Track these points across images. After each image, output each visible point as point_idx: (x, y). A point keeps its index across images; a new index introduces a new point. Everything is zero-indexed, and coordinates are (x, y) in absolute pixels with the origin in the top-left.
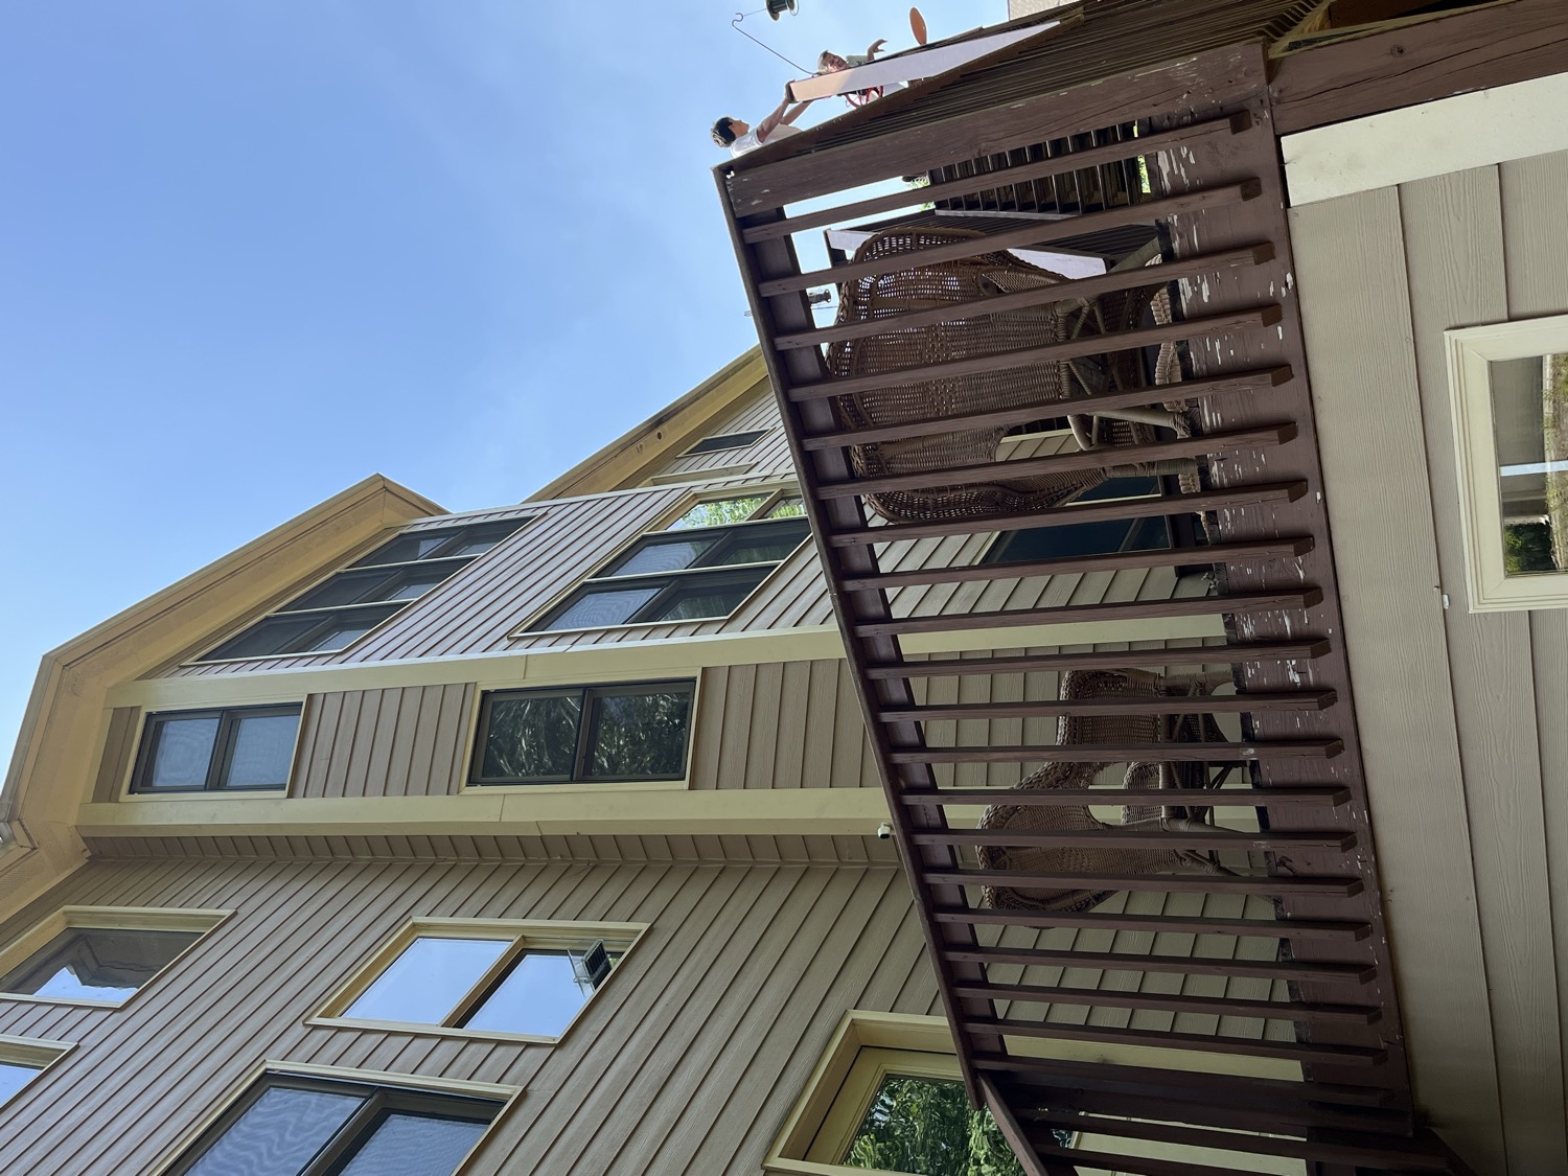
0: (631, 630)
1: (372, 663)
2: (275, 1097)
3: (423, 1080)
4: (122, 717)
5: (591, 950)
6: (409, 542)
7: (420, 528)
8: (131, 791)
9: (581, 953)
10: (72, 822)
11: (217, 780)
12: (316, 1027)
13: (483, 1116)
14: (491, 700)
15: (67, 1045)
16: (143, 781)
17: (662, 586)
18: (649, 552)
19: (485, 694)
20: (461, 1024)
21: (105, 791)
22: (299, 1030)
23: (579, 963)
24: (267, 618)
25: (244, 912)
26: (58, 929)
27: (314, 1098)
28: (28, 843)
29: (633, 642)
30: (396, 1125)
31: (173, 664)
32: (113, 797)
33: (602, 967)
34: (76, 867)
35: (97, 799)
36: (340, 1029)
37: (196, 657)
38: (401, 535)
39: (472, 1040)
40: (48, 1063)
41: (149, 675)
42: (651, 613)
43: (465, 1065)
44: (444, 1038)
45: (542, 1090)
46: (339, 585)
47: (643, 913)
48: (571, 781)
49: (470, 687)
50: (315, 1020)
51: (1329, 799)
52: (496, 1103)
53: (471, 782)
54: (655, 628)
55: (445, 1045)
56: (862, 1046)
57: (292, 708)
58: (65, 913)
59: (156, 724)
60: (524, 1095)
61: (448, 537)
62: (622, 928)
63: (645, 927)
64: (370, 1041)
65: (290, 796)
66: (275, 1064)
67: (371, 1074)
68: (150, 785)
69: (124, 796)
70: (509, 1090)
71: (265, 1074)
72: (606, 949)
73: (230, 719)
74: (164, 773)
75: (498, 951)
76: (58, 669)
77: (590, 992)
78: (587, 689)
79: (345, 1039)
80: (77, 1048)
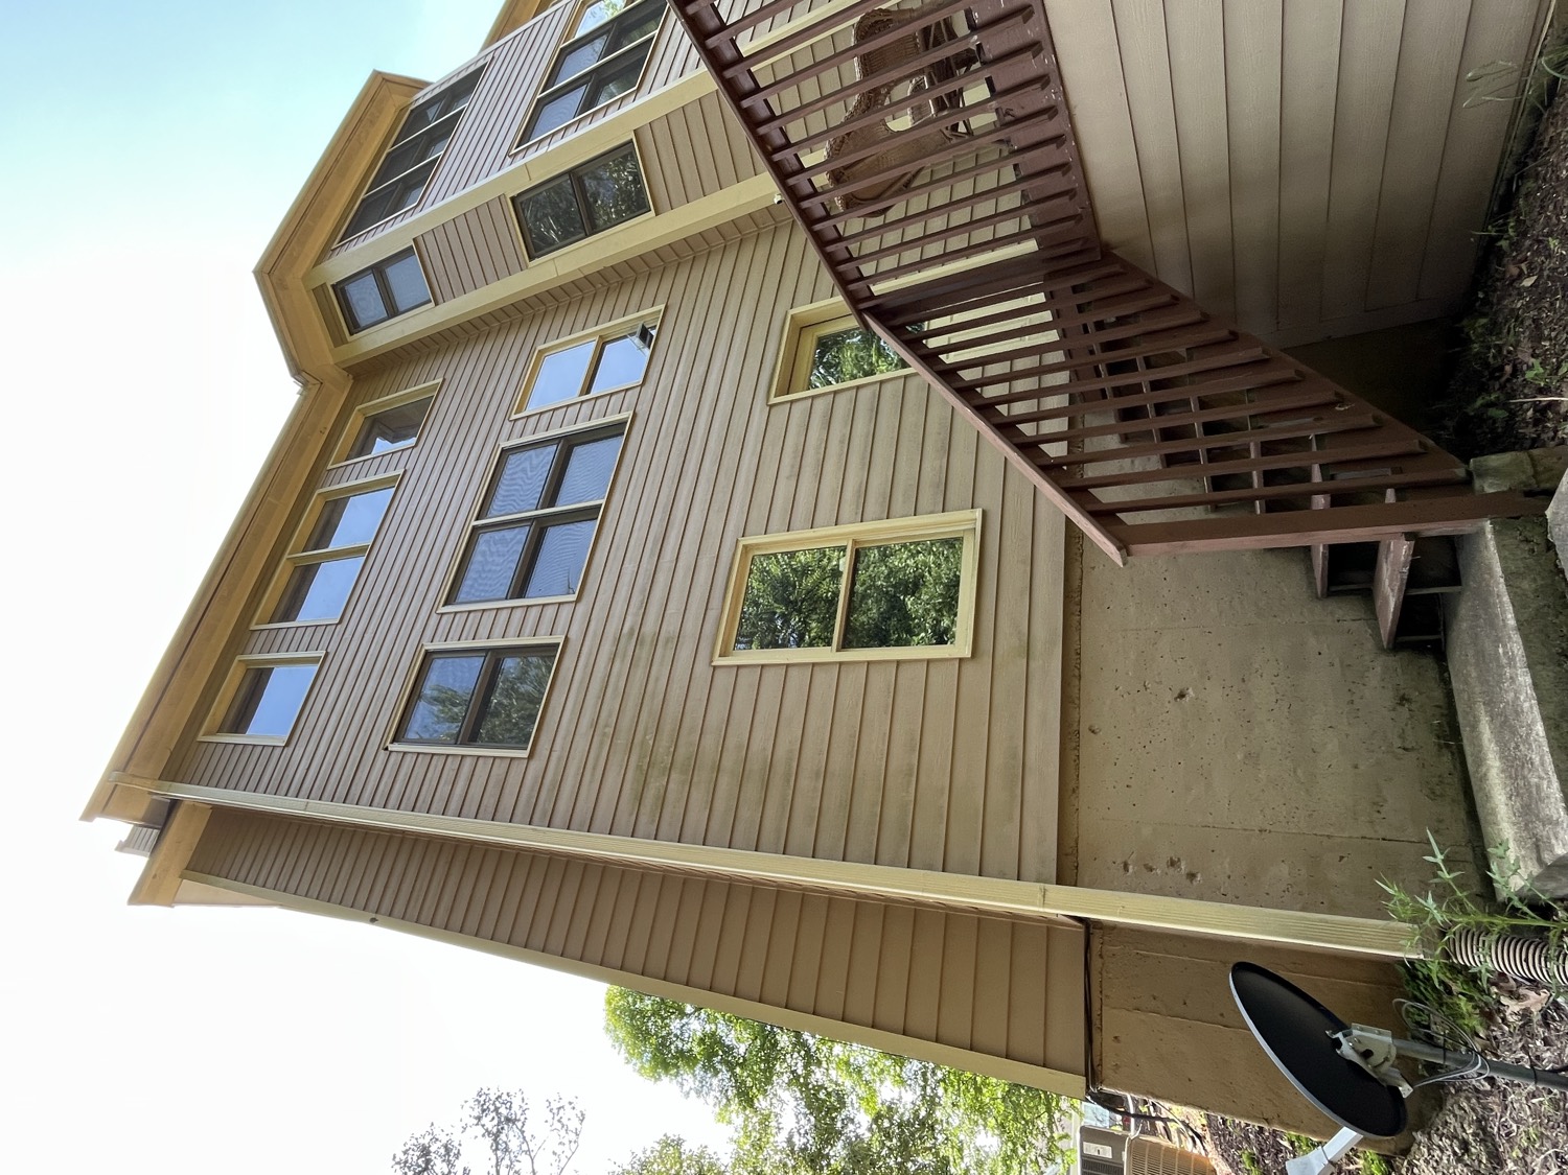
0: (580, 121)
1: (437, 205)
2: (513, 459)
3: (581, 425)
4: (319, 292)
5: (638, 330)
6: (419, 115)
7: (421, 101)
8: (351, 334)
9: (634, 334)
10: (332, 363)
11: (393, 311)
12: (516, 420)
13: (618, 432)
14: (519, 201)
15: (401, 472)
16: (355, 327)
17: (586, 83)
18: (570, 61)
19: (513, 199)
20: (588, 392)
21: (338, 340)
22: (508, 425)
23: (636, 340)
24: (363, 201)
25: (448, 377)
26: (361, 420)
27: (532, 452)
28: (316, 382)
29: (585, 129)
30: (578, 451)
31: (326, 252)
32: (344, 341)
33: (648, 337)
34: (350, 385)
35: (336, 345)
36: (528, 417)
37: (337, 240)
38: (412, 111)
39: (597, 398)
40: (397, 483)
41: (319, 260)
42: (589, 102)
43: (599, 411)
44: (582, 402)
45: (643, 409)
46: (393, 162)
47: (658, 300)
48: (587, 236)
49: (502, 198)
50: (514, 417)
51: (1029, 54)
52: (622, 423)
53: (531, 258)
54: (594, 113)
55: (584, 405)
56: (801, 328)
57: (408, 252)
58: (359, 410)
59: (340, 288)
60: (635, 415)
61: (440, 100)
62: (650, 312)
63: (663, 307)
64: (546, 417)
65: (437, 304)
66: (505, 444)
67: (555, 432)
68: (359, 326)
69: (349, 338)
70: (627, 415)
71: (503, 450)
72: (647, 327)
73: (378, 270)
74: (363, 317)
75: (590, 348)
76: (266, 277)
77: (648, 352)
78: (570, 172)
79: (533, 420)
80: (405, 471)
